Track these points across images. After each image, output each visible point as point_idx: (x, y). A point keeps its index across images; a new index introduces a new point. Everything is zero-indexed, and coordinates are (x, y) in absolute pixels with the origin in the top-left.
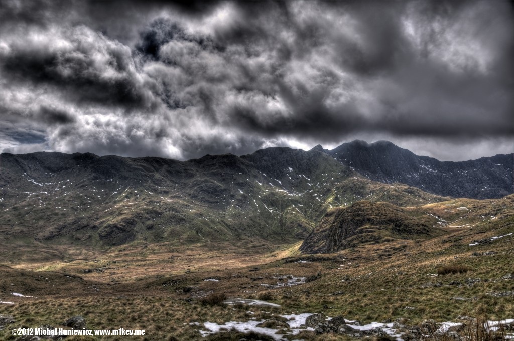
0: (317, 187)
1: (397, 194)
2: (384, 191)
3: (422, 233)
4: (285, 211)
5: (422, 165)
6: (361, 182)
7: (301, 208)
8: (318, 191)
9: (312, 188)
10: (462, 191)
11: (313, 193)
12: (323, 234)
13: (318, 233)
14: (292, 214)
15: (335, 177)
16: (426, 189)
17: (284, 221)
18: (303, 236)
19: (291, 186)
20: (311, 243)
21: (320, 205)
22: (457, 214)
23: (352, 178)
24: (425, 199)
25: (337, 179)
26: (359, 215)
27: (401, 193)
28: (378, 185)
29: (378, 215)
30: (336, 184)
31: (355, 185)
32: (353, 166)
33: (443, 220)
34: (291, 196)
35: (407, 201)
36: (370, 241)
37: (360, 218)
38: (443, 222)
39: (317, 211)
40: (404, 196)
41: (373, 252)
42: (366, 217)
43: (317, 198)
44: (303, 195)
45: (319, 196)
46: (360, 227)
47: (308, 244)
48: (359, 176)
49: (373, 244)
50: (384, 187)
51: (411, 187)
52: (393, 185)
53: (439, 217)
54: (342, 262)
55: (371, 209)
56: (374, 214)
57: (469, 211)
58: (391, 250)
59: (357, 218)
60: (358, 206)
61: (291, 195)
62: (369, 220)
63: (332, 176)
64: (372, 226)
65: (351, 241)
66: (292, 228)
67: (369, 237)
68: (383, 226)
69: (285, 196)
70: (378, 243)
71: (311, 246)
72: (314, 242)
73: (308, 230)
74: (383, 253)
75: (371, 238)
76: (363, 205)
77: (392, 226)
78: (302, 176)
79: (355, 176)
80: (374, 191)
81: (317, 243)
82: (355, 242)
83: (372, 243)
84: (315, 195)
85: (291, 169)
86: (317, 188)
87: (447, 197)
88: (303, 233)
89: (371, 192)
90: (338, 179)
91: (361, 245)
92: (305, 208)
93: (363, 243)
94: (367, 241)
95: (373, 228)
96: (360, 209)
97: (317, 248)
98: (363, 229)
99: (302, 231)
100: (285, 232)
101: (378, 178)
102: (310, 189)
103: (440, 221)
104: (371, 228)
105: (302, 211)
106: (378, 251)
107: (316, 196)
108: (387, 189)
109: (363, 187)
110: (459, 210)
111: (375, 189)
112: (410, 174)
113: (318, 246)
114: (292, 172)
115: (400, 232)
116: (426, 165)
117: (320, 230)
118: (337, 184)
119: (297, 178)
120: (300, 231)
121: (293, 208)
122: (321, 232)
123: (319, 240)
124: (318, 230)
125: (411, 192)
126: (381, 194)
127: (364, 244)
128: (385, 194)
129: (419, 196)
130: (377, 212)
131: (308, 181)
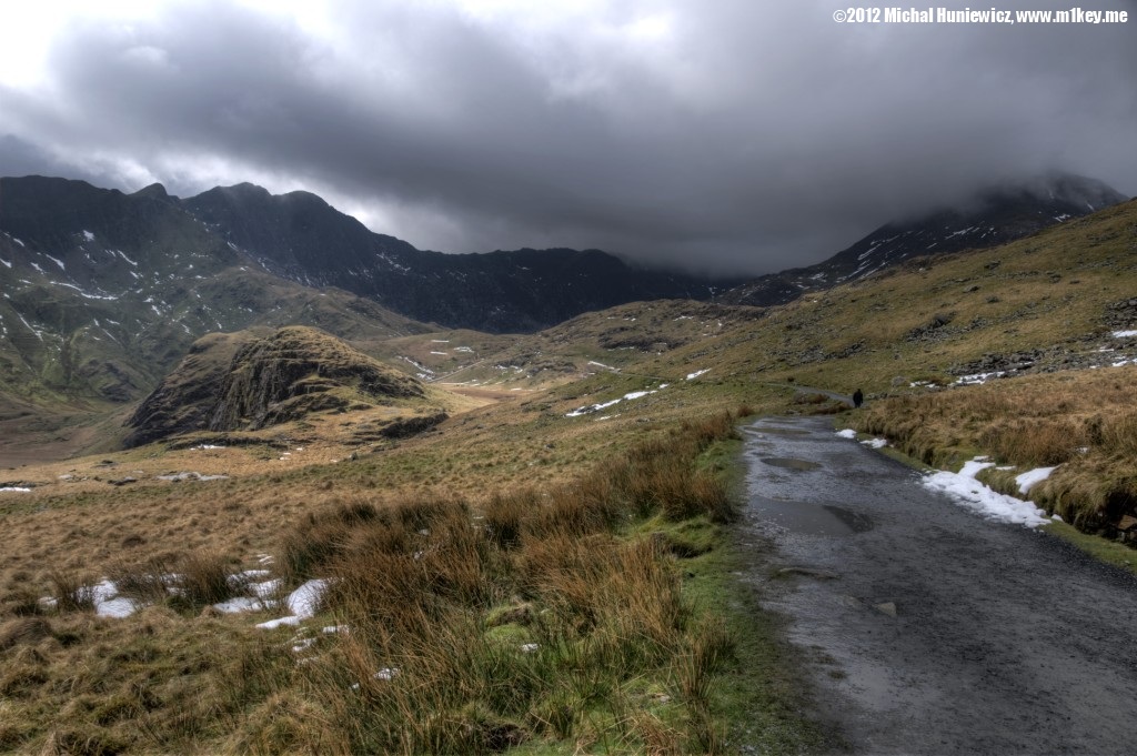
0: (152, 283)
1: (335, 311)
2: (307, 304)
3: (412, 394)
4: (76, 335)
5: (380, 253)
6: (256, 279)
7: (114, 330)
8: (157, 293)
9: (140, 283)
10: (454, 314)
11: (144, 295)
12: (187, 391)
13: (175, 389)
14: (93, 341)
15: (196, 262)
16: (387, 303)
17: (73, 359)
18: (121, 395)
19: (90, 277)
20: (157, 410)
21: (162, 325)
22: (454, 359)
23: (234, 269)
24: (388, 325)
25: (201, 268)
26: (294, 356)
27: (342, 310)
28: (292, 289)
29: (332, 357)
30: (197, 280)
31: (242, 285)
32: (233, 241)
33: (429, 371)
34: (91, 299)
35: (353, 327)
36: (328, 408)
37: (298, 361)
38: (428, 374)
39: (154, 338)
40: (347, 317)
41: (341, 428)
42: (309, 360)
43: (154, 308)
44: (120, 299)
45: (157, 304)
46: (297, 379)
47: (151, 412)
48: (250, 266)
49: (334, 413)
50: (305, 295)
51: (362, 299)
52: (323, 292)
53: (420, 363)
54: (286, 447)
55: (318, 344)
56: (324, 354)
57: (475, 354)
58: (375, 424)
59: (291, 361)
60: (290, 338)
61: (89, 297)
62: (315, 365)
63: (191, 261)
64: (322, 379)
65: (290, 406)
66: (93, 374)
67: (325, 400)
68: (342, 379)
69: (74, 300)
70: (344, 411)
71: (160, 417)
72: (166, 409)
73: (132, 381)
74: (360, 430)
75: (329, 402)
76: (300, 335)
77: (358, 381)
78: (118, 255)
79: (244, 265)
80: (283, 301)
81: (172, 409)
82: (299, 409)
83: (332, 410)
84: (149, 300)
85: (89, 235)
86: (154, 285)
87: (431, 325)
88: (123, 387)
89: (277, 303)
90: (204, 267)
91: (311, 415)
92: (124, 331)
93: (314, 410)
94: (322, 408)
95: (323, 383)
96: (295, 344)
97: (172, 422)
98: (304, 384)
99: (118, 383)
100: (76, 385)
101: (287, 272)
102: (137, 287)
103: (423, 373)
104: (320, 383)
105: (117, 336)
106: (350, 427)
107: (151, 304)
108: (313, 301)
109: (260, 292)
110: (457, 353)
111: (285, 297)
112: (354, 270)
113: (174, 418)
114: (91, 241)
115: (374, 391)
116: (388, 254)
117: (180, 383)
118: (201, 280)
119: (107, 259)
120: (114, 382)
121: (95, 328)
122: (181, 386)
123: (177, 404)
124: (174, 382)
125: (363, 311)
126: (300, 310)
127: (317, 413)
128: (308, 311)
129: (378, 318)
130: (331, 351)
131: (133, 268)
